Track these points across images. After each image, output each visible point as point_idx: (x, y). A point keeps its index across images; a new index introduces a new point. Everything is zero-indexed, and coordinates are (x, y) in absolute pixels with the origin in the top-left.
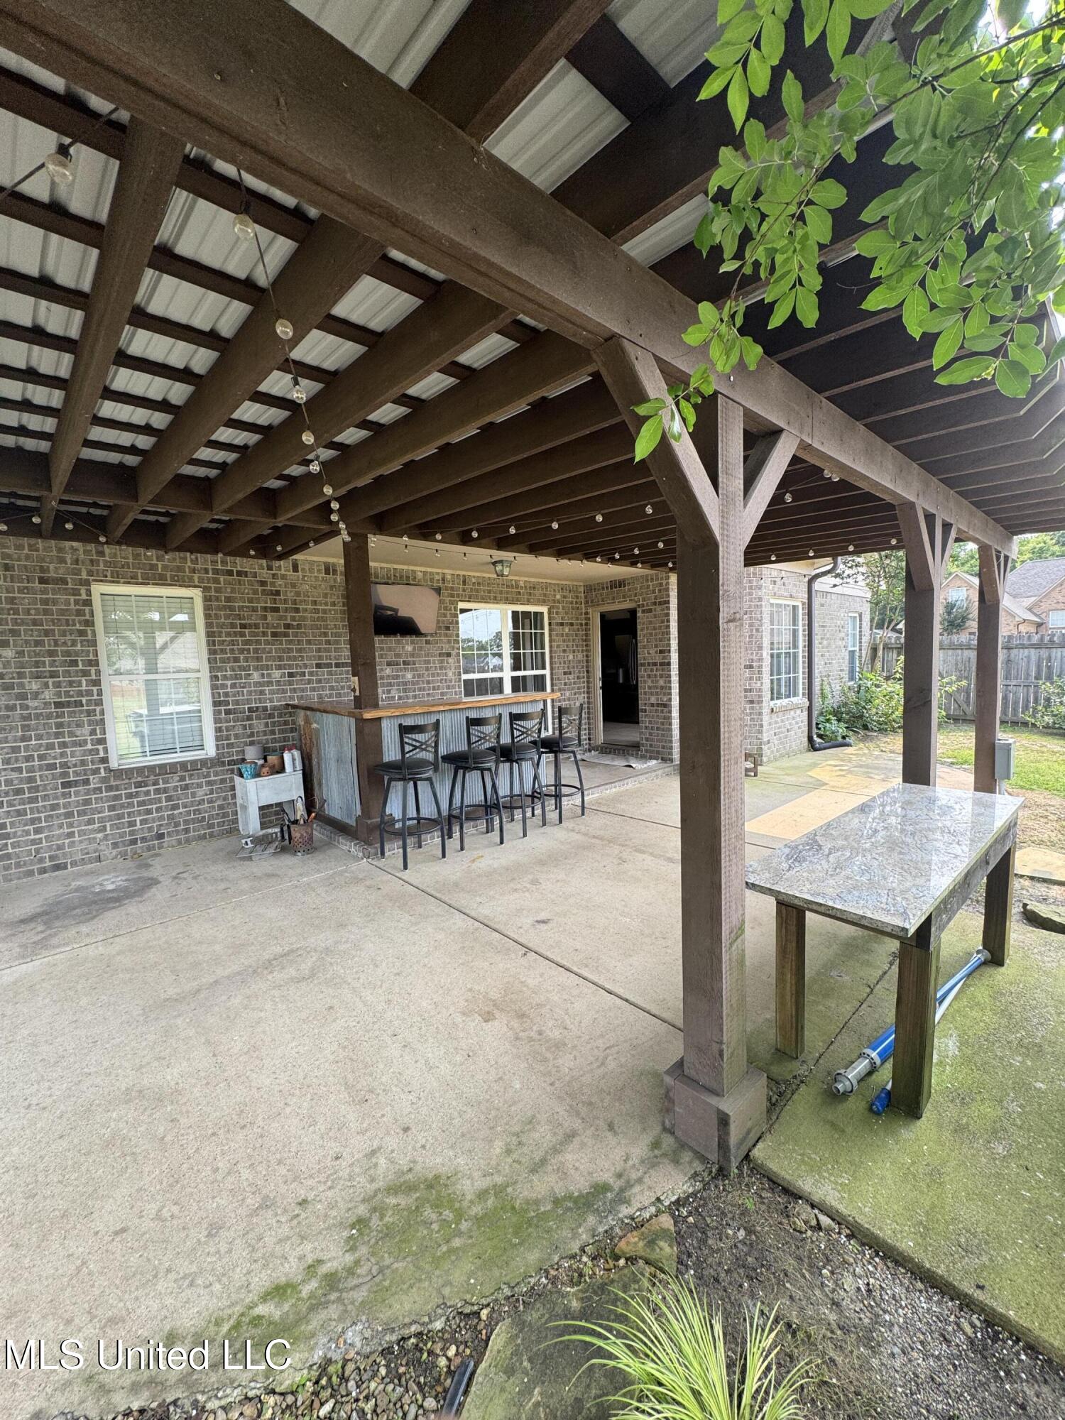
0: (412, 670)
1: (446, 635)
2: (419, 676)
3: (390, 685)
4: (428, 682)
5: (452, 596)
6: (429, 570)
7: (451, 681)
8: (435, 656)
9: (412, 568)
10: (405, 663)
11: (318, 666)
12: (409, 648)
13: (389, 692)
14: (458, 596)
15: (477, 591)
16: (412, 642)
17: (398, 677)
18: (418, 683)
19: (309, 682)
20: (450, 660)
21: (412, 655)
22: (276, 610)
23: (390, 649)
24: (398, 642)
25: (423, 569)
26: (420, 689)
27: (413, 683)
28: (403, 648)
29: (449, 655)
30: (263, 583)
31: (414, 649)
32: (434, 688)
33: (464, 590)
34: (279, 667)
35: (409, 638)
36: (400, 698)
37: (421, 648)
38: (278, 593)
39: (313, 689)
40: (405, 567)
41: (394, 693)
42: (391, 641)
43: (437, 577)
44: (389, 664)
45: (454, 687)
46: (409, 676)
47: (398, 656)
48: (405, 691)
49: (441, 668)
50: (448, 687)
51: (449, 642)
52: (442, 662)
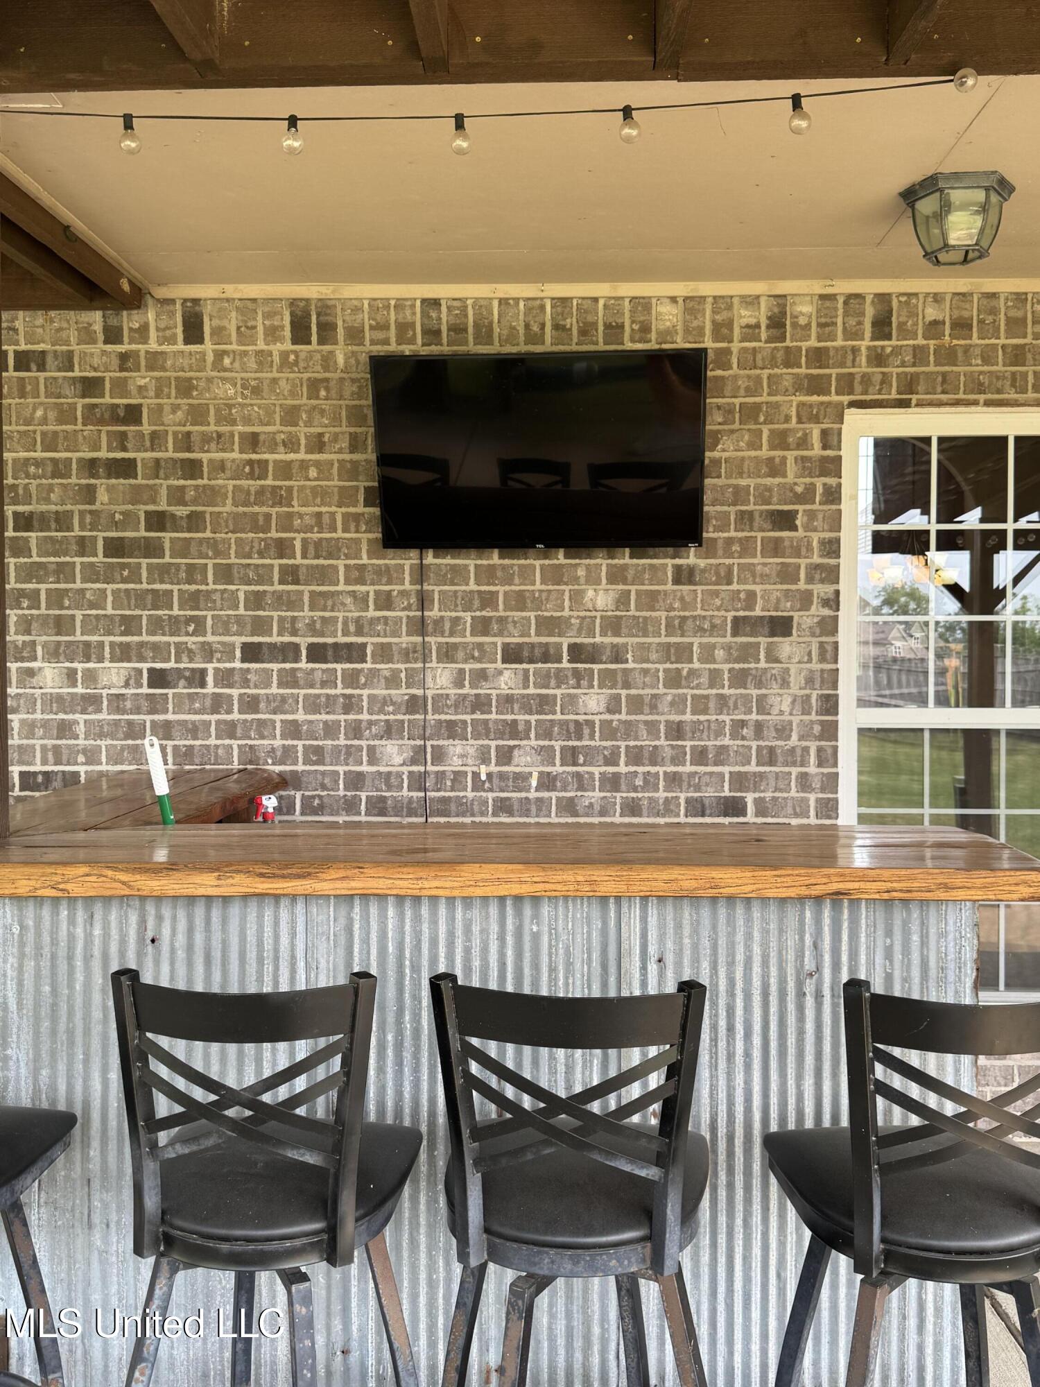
0: (608, 679)
1: (775, 548)
2: (636, 704)
3: (513, 730)
4: (676, 731)
5: (817, 386)
6: (708, 289)
7: (783, 731)
8: (714, 629)
9: (628, 289)
10: (577, 653)
11: (252, 653)
12: (601, 598)
13: (505, 756)
14: (847, 385)
15: (948, 356)
16: (616, 576)
17: (544, 703)
18: (629, 729)
19: (218, 703)
20: (786, 647)
21: (613, 625)
22: (125, 468)
23: (519, 601)
24: (554, 575)
25: (680, 289)
26: (636, 757)
27: (609, 731)
28: (577, 597)
29: (781, 626)
30: (90, 386)
31: (623, 600)
32: (700, 756)
33: (878, 358)
34: (123, 653)
35: (601, 562)
36: (548, 782)
37: (650, 601)
38: (133, 415)
39: (229, 730)
40: (601, 290)
41: (526, 761)
42: (527, 575)
43: (744, 316)
44: (512, 655)
45: (796, 757)
46: (593, 701)
47: (550, 625)
48: (571, 756)
49: (739, 679)
50: (770, 757)
51: (788, 575)
52: (747, 653)
